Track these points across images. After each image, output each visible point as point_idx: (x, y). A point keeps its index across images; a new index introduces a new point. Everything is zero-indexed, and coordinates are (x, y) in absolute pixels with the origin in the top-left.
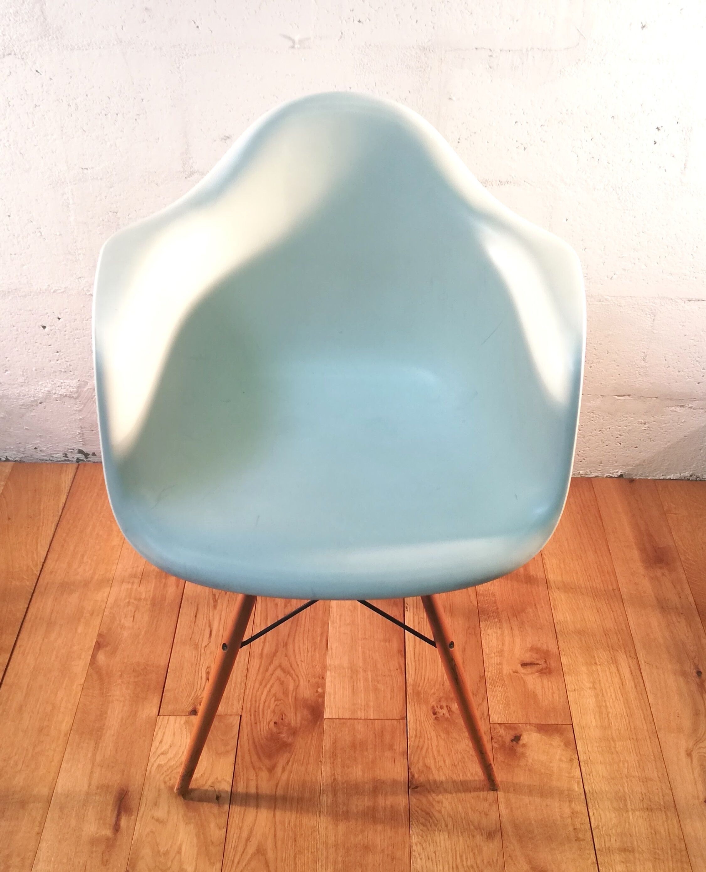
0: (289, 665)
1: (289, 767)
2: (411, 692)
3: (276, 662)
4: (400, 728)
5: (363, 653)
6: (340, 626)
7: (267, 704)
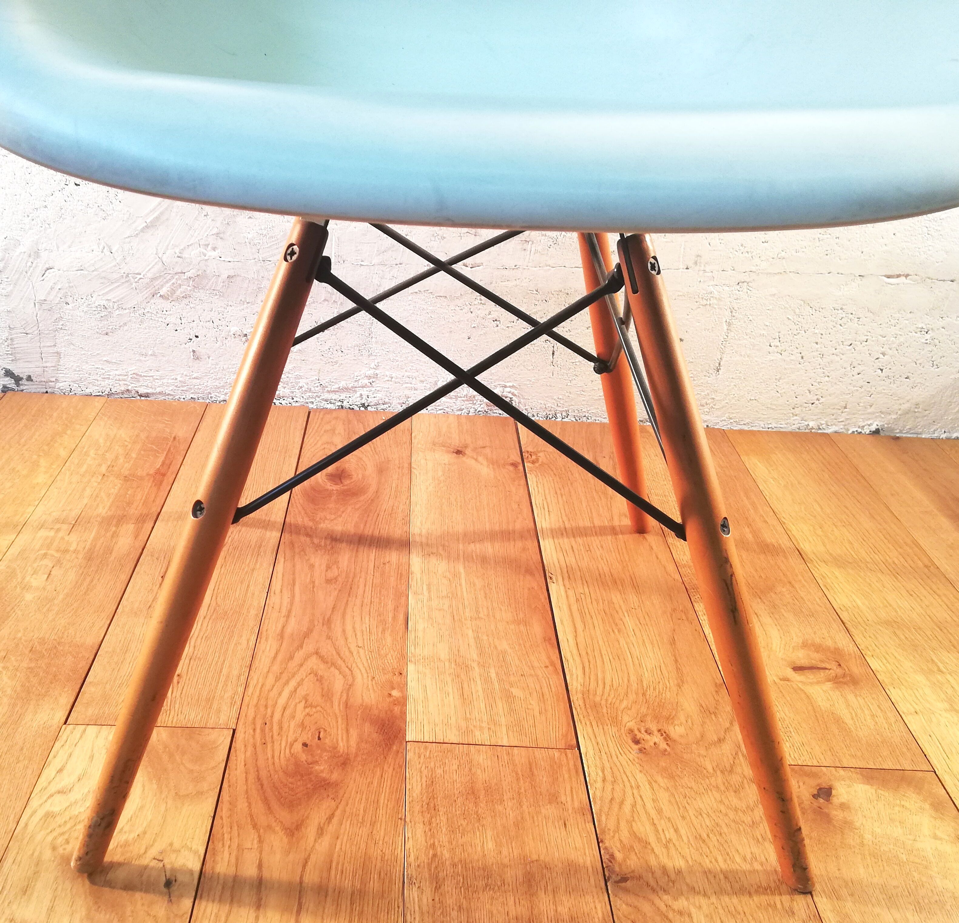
0: (334, 653)
1: (332, 828)
2: (581, 702)
3: (309, 647)
4: (568, 764)
5: (477, 639)
6: (430, 599)
7: (288, 712)
